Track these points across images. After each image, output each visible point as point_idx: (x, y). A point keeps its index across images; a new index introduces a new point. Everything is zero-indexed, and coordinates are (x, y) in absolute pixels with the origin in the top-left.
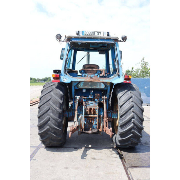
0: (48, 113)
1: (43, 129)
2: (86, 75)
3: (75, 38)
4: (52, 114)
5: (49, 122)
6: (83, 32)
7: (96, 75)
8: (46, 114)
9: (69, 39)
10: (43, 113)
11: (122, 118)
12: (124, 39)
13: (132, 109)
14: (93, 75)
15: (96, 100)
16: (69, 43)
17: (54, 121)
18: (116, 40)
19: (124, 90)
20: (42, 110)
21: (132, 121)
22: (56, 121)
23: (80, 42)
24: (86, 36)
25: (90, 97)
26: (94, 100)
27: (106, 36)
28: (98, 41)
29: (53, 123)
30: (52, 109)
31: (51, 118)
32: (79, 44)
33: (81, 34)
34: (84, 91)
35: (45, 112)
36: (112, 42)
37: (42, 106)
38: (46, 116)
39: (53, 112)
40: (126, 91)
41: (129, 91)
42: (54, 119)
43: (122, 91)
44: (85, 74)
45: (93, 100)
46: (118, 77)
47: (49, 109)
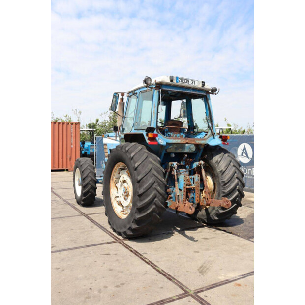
0: (154, 186)
1: (147, 210)
2: (171, 134)
3: (167, 85)
4: (159, 188)
5: (156, 199)
6: (177, 78)
7: (182, 134)
8: (151, 189)
9: (159, 85)
10: (148, 187)
11: (227, 186)
12: (214, 91)
13: (236, 174)
14: (178, 135)
15: (188, 167)
16: (159, 92)
17: (161, 197)
18: (207, 92)
19: (220, 153)
20: (146, 184)
21: (237, 188)
22: (163, 197)
23: (171, 91)
24: (180, 83)
25: (181, 163)
26: (185, 168)
27: (200, 86)
28: (190, 91)
29: (159, 200)
30: (157, 181)
31: (157, 193)
32: (170, 93)
33: (174, 81)
34: (173, 156)
35: (150, 185)
36: (205, 94)
37: (144, 178)
38: (152, 192)
39: (159, 185)
40: (222, 154)
41: (225, 154)
42: (161, 194)
43: (217, 155)
44: (169, 133)
45: (182, 167)
46: (212, 137)
47: (155, 182)
